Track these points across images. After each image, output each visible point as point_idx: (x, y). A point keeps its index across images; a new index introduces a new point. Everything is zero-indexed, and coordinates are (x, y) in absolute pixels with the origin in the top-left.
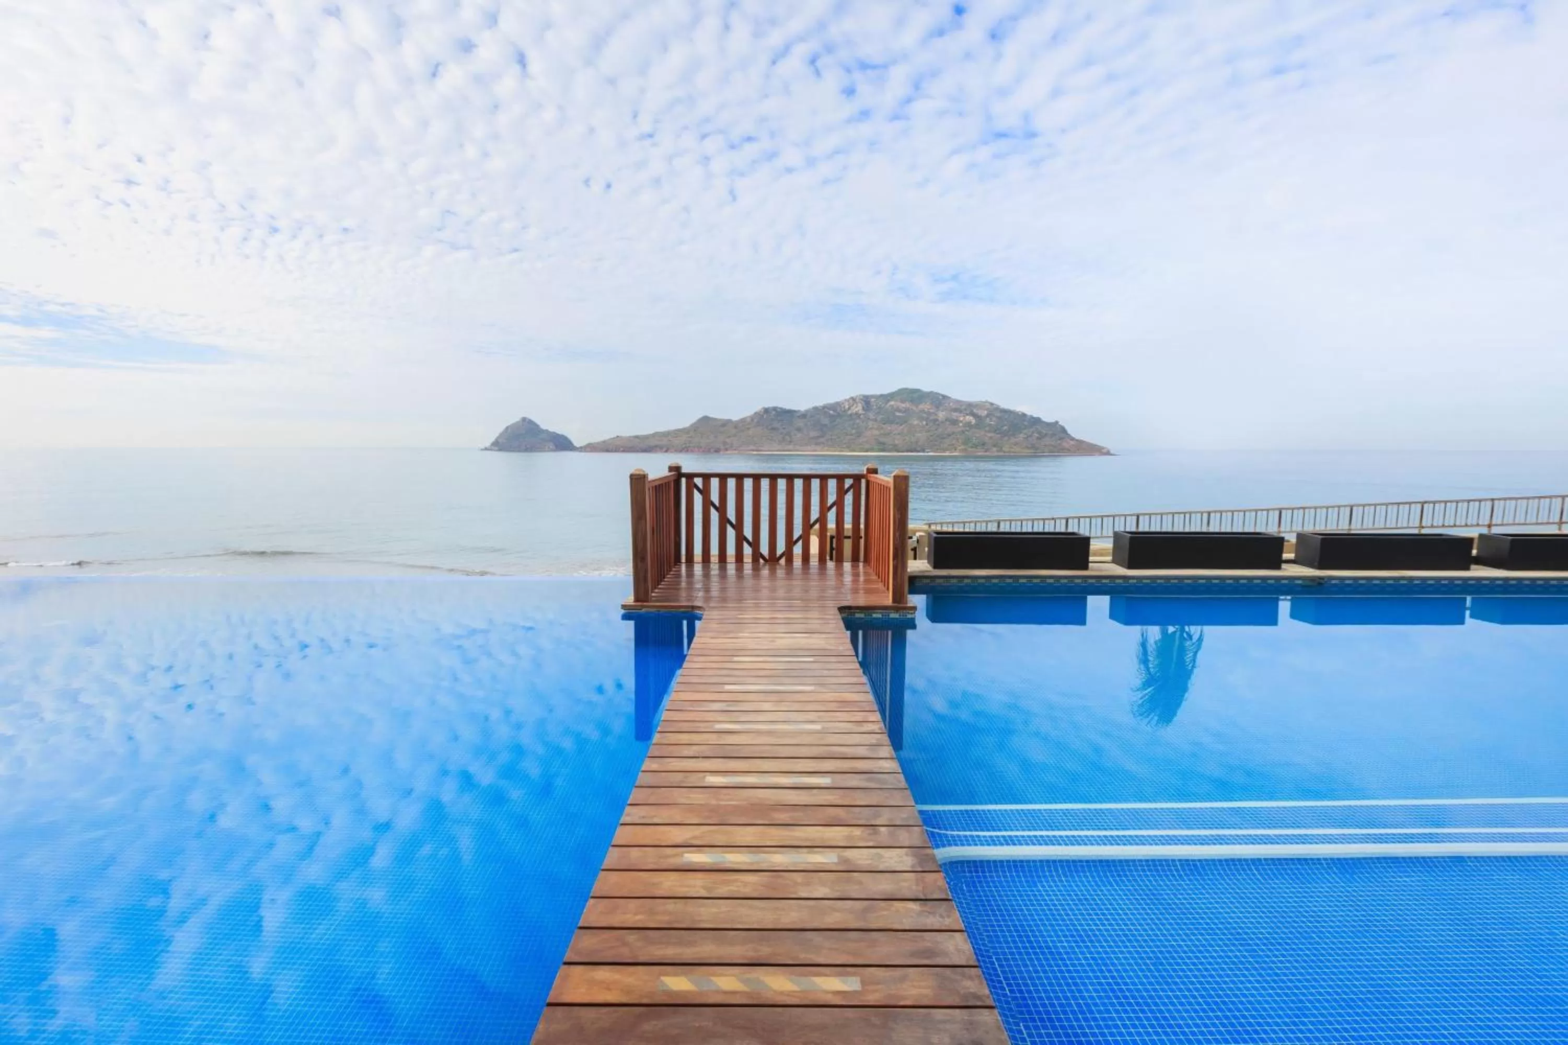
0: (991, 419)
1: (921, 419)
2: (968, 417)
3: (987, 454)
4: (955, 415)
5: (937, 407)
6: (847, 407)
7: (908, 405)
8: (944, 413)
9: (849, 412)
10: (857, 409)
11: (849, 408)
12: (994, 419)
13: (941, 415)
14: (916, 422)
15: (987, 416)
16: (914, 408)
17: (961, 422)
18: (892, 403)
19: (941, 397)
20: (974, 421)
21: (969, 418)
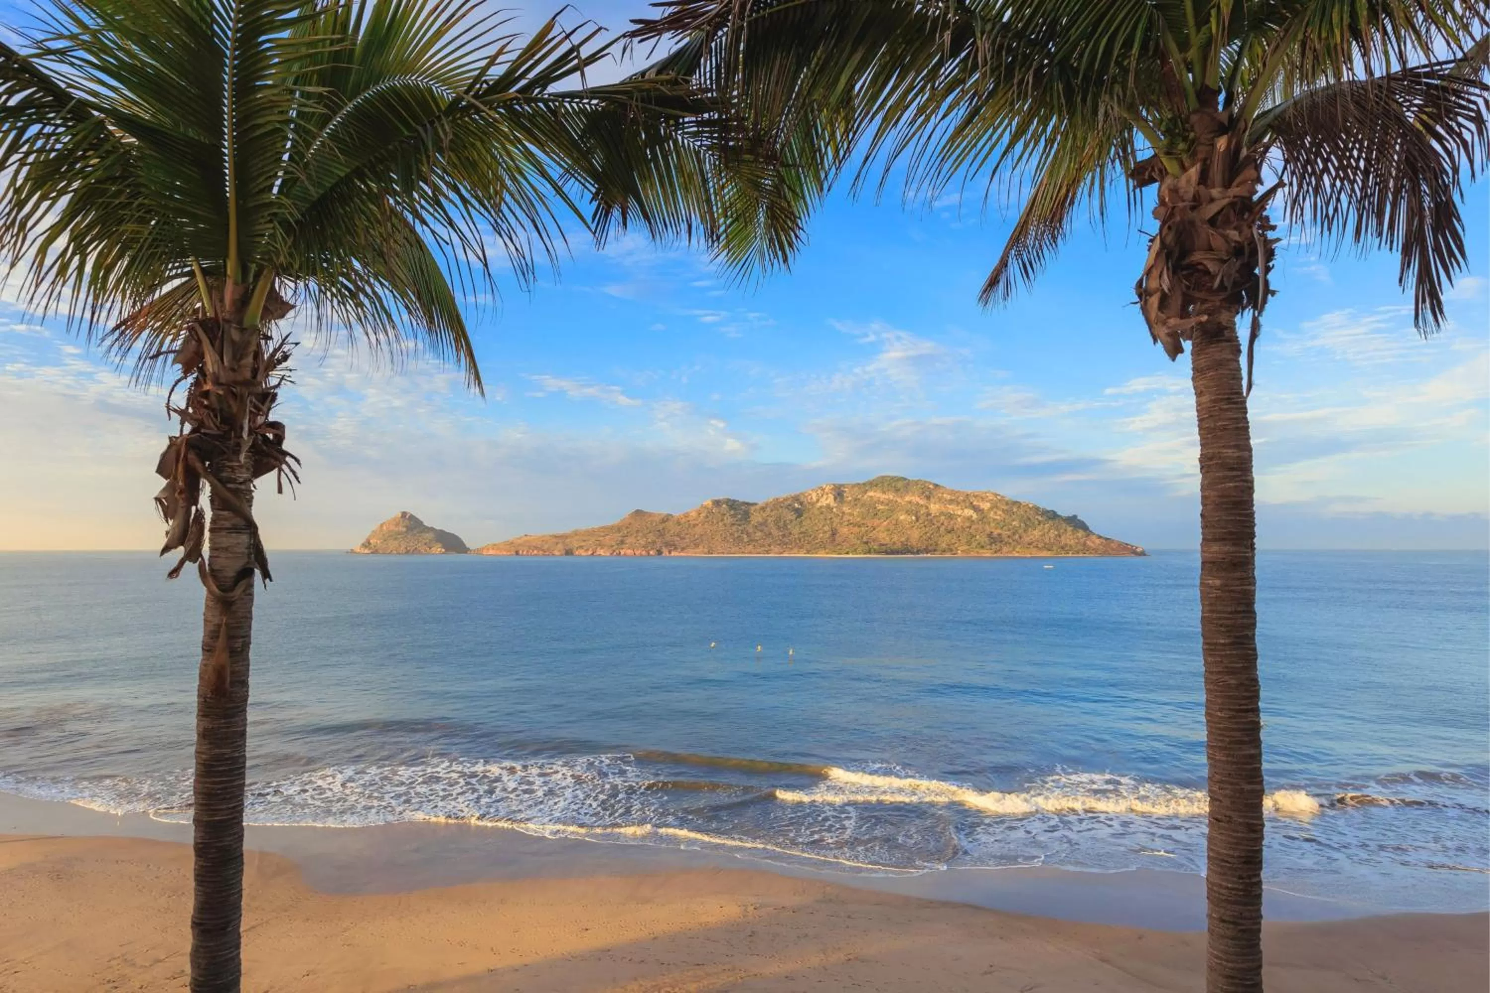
0: (996, 513)
1: (908, 512)
2: (966, 511)
3: (998, 555)
4: (952, 508)
5: (928, 498)
6: (815, 499)
7: (891, 497)
8: (937, 506)
9: (819, 504)
10: (828, 502)
11: (818, 501)
12: (1000, 512)
13: (934, 508)
14: (902, 518)
15: (991, 509)
16: (899, 500)
17: (960, 516)
18: (871, 494)
19: (931, 486)
20: (975, 516)
21: (969, 512)
